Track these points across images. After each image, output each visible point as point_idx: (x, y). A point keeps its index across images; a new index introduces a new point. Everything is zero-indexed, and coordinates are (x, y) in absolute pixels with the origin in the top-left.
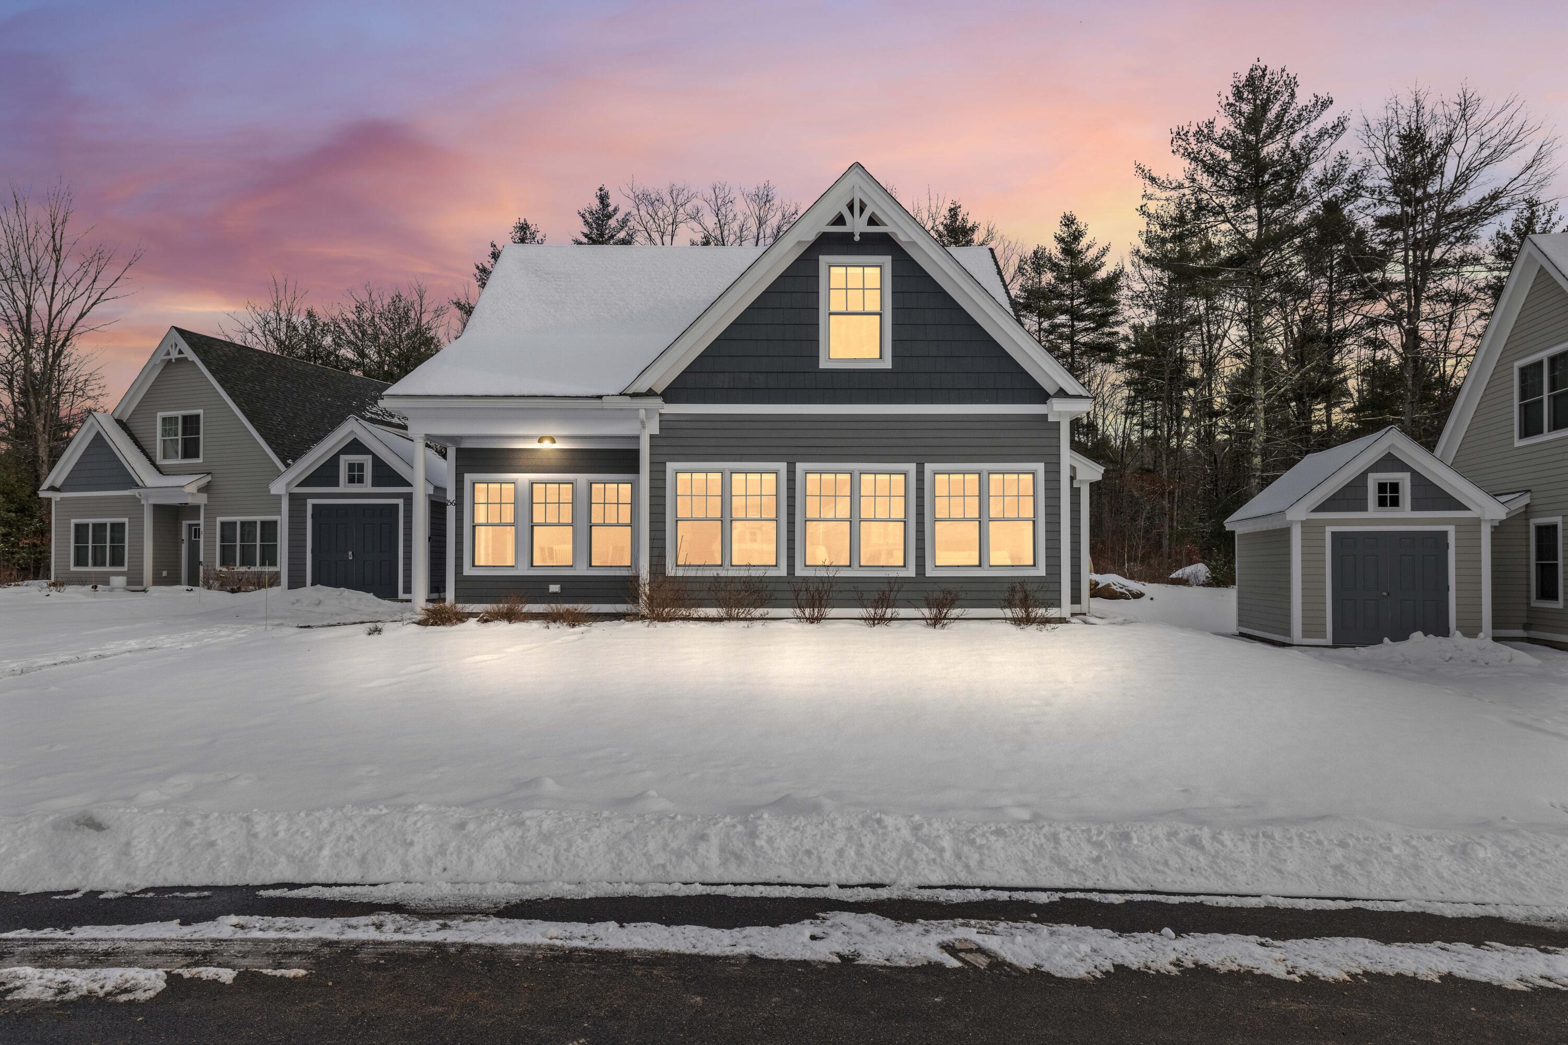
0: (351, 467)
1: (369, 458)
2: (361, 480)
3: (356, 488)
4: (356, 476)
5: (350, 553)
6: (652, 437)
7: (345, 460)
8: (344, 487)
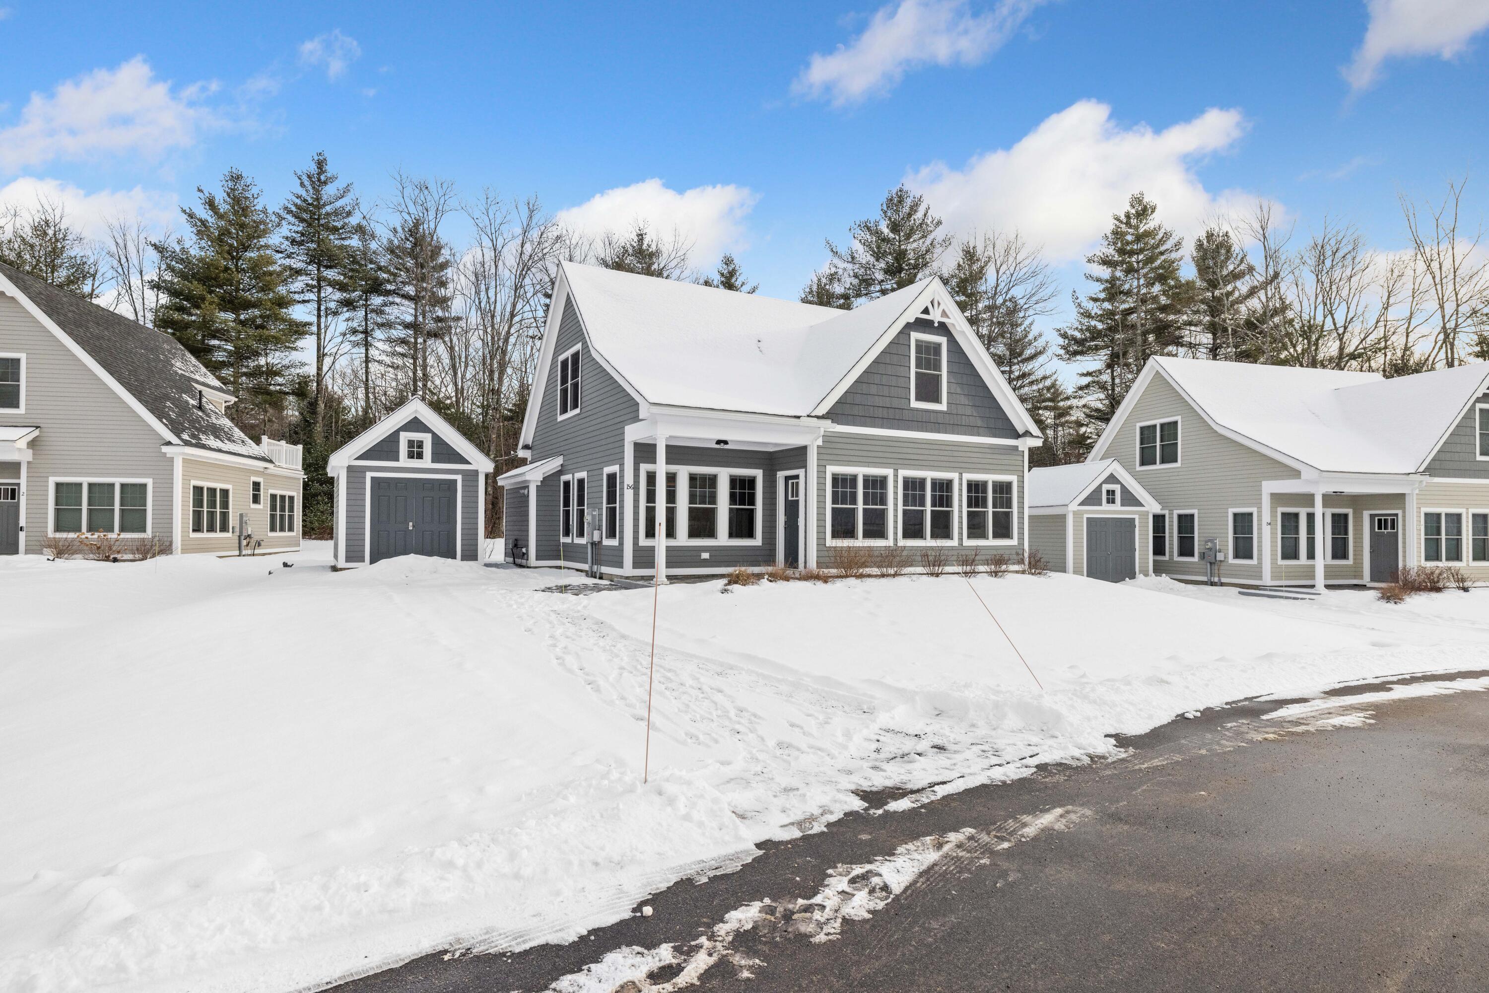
0: (411, 443)
1: (429, 436)
2: (420, 456)
3: (415, 463)
4: (416, 451)
5: (411, 524)
6: (818, 447)
7: (404, 437)
8: (404, 461)
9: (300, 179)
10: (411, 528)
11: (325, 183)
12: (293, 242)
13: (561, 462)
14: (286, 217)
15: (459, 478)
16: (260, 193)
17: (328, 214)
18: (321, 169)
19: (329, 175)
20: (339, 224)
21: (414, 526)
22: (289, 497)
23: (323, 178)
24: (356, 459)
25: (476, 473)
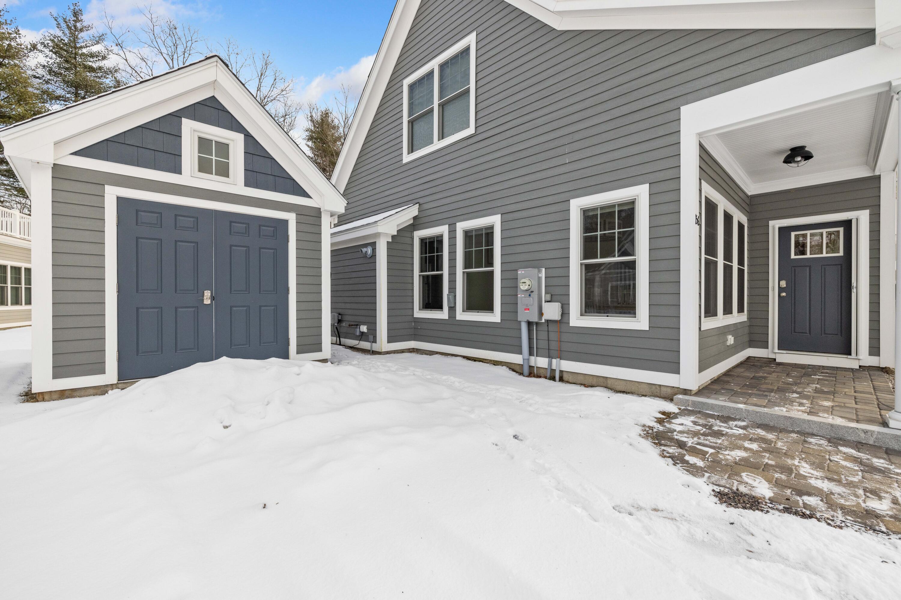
0: (204, 144)
2: (223, 170)
3: (215, 182)
4: (214, 160)
5: (207, 294)
7: (191, 129)
9: (56, 20)
10: (207, 301)
11: (81, 30)
12: (50, 72)
13: (416, 213)
14: (43, 50)
15: (291, 218)
16: (13, 20)
17: (83, 54)
18: (77, 18)
19: (85, 24)
20: (95, 65)
21: (213, 298)
22: (25, 269)
23: (78, 25)
24: (75, 153)
25: (317, 213)
